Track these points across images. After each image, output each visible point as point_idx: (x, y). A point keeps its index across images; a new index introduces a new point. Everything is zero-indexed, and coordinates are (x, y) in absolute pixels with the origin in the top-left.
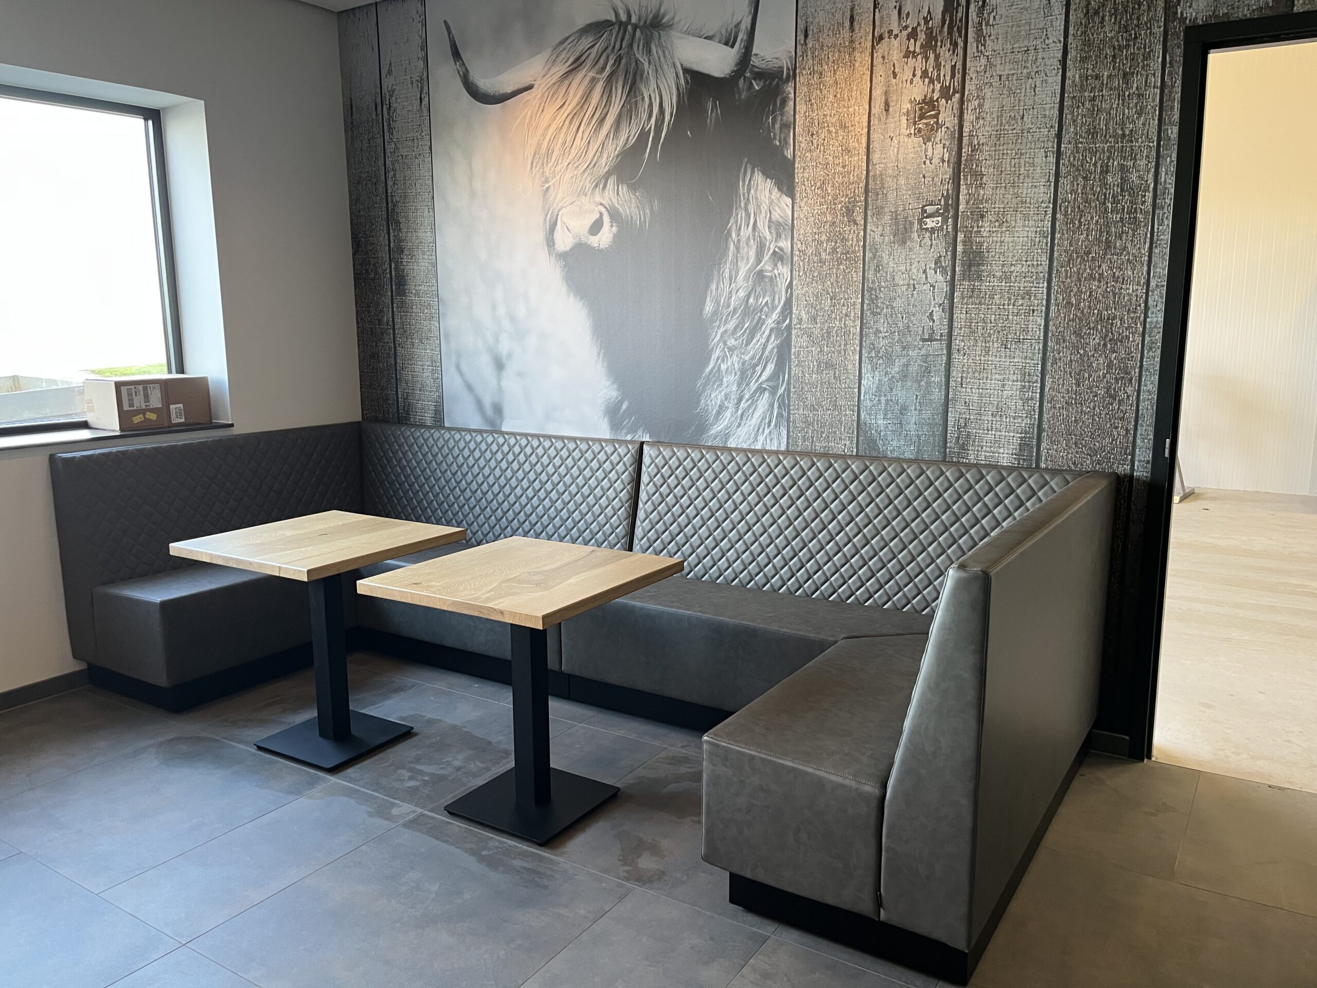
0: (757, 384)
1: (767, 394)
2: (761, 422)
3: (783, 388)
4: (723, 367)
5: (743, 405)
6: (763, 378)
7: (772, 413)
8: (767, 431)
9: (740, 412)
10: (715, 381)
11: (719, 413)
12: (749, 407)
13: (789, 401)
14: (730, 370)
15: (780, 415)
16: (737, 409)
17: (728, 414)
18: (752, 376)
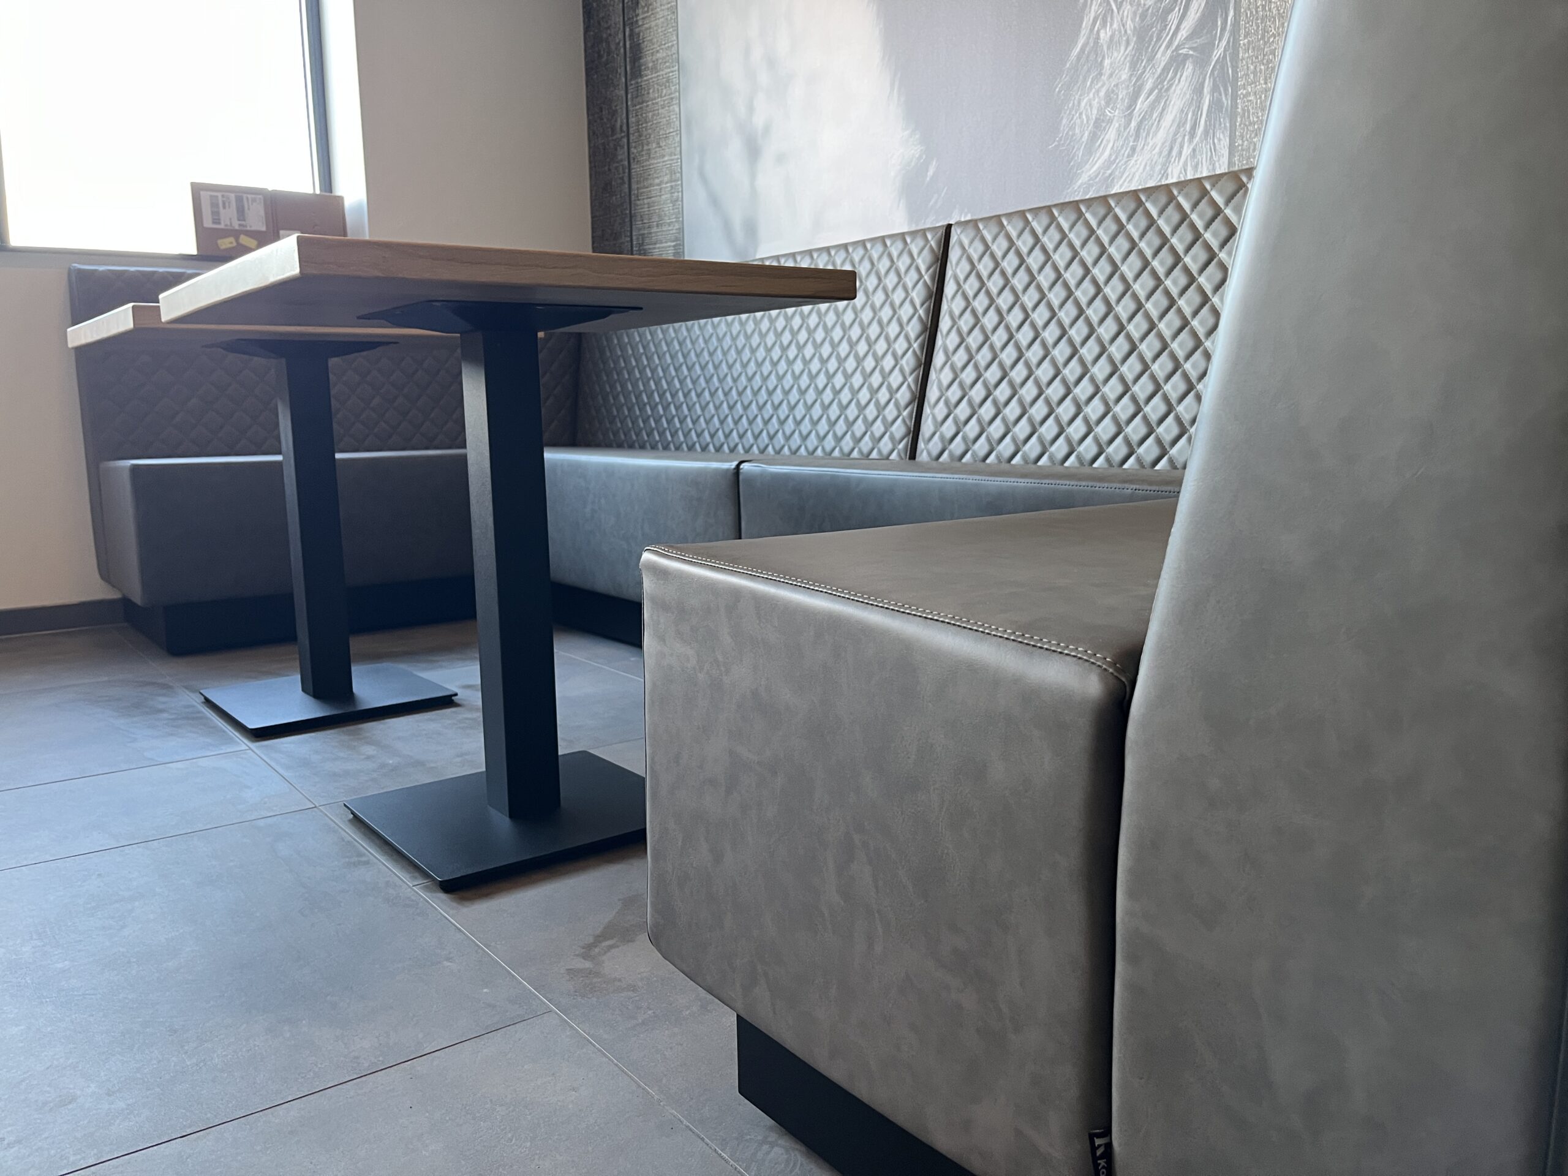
2: (1175, 134)
3: (1224, 43)
7: (1199, 107)
8: (1187, 151)
9: (1133, 124)
13: (1235, 72)
15: (1216, 105)
16: (1129, 118)
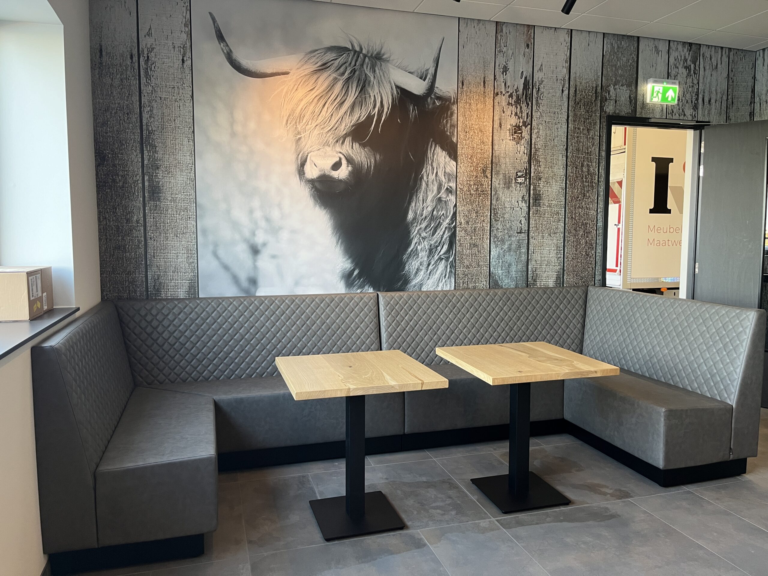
0: (438, 256)
1: (444, 261)
2: (441, 276)
3: (452, 258)
4: (419, 248)
5: (431, 267)
6: (442, 253)
7: (446, 271)
8: (444, 281)
9: (429, 272)
10: (415, 255)
11: (416, 273)
12: (434, 268)
13: (455, 264)
14: (423, 249)
15: (451, 271)
16: (427, 270)
17: (422, 273)
18: (435, 252)
